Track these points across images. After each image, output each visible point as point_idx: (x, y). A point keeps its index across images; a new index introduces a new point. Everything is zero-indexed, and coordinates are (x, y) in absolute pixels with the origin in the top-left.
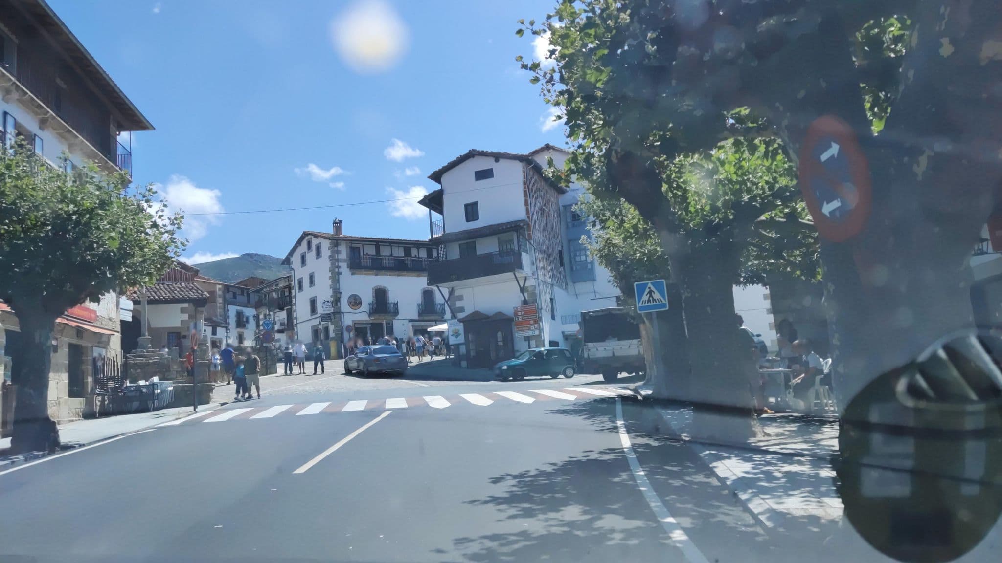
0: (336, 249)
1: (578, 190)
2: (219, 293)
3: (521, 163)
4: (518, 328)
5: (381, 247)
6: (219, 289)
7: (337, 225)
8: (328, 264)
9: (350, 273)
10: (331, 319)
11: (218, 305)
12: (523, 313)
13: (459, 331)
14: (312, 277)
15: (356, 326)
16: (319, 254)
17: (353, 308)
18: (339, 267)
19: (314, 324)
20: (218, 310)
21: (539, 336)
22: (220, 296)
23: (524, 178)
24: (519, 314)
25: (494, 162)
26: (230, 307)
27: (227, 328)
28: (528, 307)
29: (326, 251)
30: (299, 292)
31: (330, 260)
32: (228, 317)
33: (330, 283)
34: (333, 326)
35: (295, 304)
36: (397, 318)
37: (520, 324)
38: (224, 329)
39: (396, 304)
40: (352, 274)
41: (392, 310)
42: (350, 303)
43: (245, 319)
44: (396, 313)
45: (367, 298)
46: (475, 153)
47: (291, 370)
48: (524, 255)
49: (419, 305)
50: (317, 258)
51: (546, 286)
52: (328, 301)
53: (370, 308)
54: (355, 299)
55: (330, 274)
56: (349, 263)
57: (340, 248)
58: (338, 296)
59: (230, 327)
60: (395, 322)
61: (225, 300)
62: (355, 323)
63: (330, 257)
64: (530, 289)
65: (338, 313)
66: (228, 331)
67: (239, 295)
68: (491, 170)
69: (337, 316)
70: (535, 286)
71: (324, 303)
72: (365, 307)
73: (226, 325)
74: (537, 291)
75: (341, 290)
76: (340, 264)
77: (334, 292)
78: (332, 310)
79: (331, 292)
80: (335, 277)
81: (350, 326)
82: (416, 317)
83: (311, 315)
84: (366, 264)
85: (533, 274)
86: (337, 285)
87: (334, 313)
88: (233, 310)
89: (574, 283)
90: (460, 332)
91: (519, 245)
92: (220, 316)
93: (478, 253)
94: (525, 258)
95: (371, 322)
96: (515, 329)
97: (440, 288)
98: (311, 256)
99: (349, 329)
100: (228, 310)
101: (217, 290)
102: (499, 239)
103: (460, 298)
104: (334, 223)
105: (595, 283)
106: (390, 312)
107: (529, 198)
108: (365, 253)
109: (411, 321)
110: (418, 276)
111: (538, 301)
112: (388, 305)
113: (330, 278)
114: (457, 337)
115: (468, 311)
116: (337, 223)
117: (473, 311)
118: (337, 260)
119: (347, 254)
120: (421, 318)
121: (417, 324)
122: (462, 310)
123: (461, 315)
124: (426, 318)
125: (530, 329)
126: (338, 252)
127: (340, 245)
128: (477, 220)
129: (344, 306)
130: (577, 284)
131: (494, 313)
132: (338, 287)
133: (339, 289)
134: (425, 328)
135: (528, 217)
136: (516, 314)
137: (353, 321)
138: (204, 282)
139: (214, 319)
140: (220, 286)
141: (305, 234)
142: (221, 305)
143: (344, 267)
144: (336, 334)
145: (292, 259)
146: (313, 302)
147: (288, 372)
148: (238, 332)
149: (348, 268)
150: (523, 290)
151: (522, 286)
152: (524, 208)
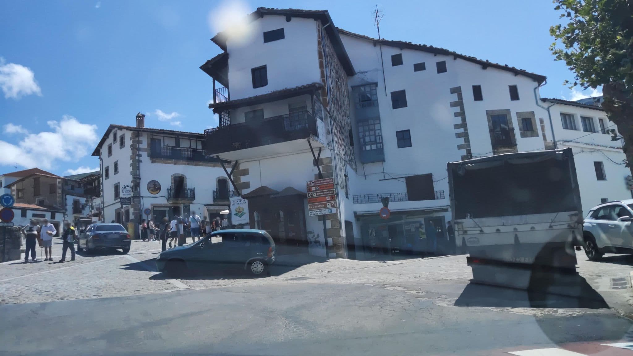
0: (137, 139)
1: (366, 72)
2: (59, 185)
3: (316, 21)
4: (312, 206)
5: (180, 139)
6: (59, 182)
7: (140, 118)
8: (130, 153)
9: (151, 161)
10: (130, 203)
11: (58, 195)
12: (317, 188)
13: (243, 209)
14: (116, 165)
15: (155, 209)
16: (122, 144)
17: (152, 192)
18: (139, 156)
19: (117, 208)
20: (58, 199)
21: (336, 215)
22: (59, 188)
23: (319, 38)
24: (314, 189)
25: (286, 21)
26: (68, 197)
27: (64, 214)
28: (324, 182)
29: (128, 142)
30: (106, 179)
31: (132, 149)
32: (66, 205)
33: (131, 170)
34: (133, 209)
35: (103, 190)
36: (194, 202)
37: (313, 201)
38: (62, 215)
39: (193, 190)
40: (152, 162)
41: (189, 196)
42: (149, 188)
43: (81, 207)
44: (193, 198)
45: (166, 183)
46: (265, 11)
47: (34, 255)
48: (319, 121)
49: (214, 192)
50: (121, 148)
51: (341, 161)
52: (128, 186)
53: (168, 193)
54: (155, 185)
55: (131, 162)
56: (149, 152)
57: (141, 138)
58: (138, 181)
59: (67, 213)
60: (191, 205)
61: (63, 191)
62: (154, 206)
63: (131, 146)
64: (325, 162)
65: (137, 196)
66: (66, 216)
67: (76, 187)
68: (282, 30)
69: (136, 200)
70: (330, 158)
71: (125, 188)
72: (164, 192)
73: (64, 211)
74: (333, 164)
75: (141, 176)
76: (141, 153)
77: (134, 178)
78: (132, 194)
79: (131, 178)
80: (136, 164)
81: (149, 209)
82: (211, 202)
83: (115, 200)
84: (166, 154)
85: (328, 144)
86: (138, 171)
87: (134, 197)
88: (70, 200)
89: (363, 163)
90: (245, 211)
91: (313, 110)
92: (60, 204)
93: (265, 118)
94: (321, 126)
95: (169, 205)
96: (308, 206)
97: (226, 168)
98: (116, 146)
99: (147, 212)
100: (66, 199)
101: (58, 182)
102: (290, 106)
103: (245, 172)
104: (138, 116)
105: (384, 163)
106: (187, 197)
107: (324, 61)
108: (166, 144)
109: (206, 205)
110: (214, 166)
111: (334, 174)
112: (186, 191)
113: (131, 165)
114: (240, 216)
115: (254, 186)
116: (140, 117)
117: (260, 186)
118: (138, 149)
119: (148, 144)
120: (216, 203)
121: (212, 208)
122: (247, 185)
123: (245, 192)
124: (220, 203)
125: (326, 206)
126: (140, 142)
127: (142, 136)
128: (266, 85)
129: (144, 190)
130: (365, 165)
131: (284, 188)
132: (138, 174)
133: (139, 175)
134: (218, 212)
135: (324, 81)
136: (309, 189)
137: (152, 204)
138: (47, 177)
139: (55, 206)
140: (60, 180)
141: (111, 128)
142: (60, 195)
143: (145, 156)
144: (135, 217)
145: (101, 151)
146: (117, 187)
147: (30, 258)
148: (74, 217)
149: (148, 156)
150: (317, 162)
151: (316, 157)
152: (318, 71)
